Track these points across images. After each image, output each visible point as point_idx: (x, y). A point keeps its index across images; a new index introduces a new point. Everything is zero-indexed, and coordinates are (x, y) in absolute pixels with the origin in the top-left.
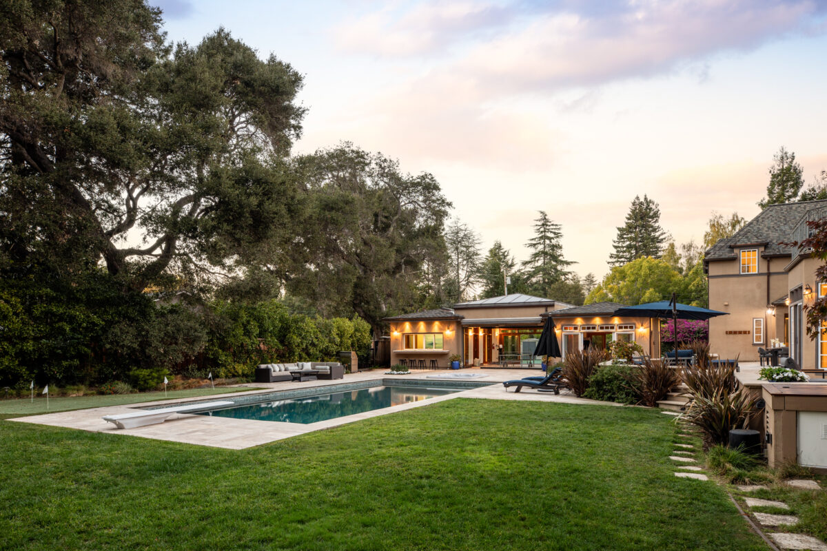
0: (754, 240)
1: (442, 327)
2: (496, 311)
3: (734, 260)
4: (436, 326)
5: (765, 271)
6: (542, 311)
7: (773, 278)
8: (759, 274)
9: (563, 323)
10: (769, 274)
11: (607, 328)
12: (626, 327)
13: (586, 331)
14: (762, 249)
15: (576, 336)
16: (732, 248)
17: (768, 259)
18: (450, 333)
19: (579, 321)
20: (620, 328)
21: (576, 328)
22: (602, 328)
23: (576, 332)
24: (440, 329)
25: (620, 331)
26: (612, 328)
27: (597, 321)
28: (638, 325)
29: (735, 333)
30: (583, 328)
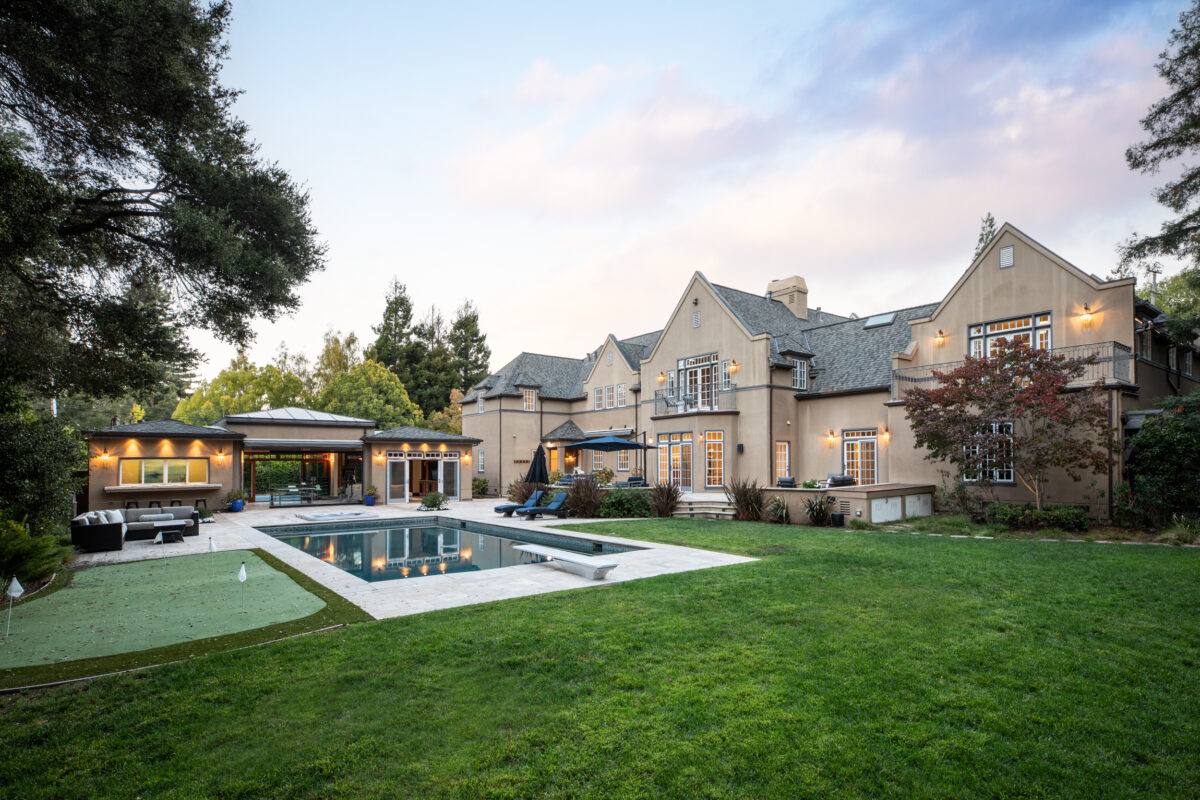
0: (533, 383)
1: (206, 448)
2: (296, 430)
3: (519, 397)
4: (196, 448)
5: (539, 409)
6: (360, 433)
7: (544, 416)
8: (536, 412)
9: (388, 448)
10: (542, 413)
11: (433, 455)
12: (451, 455)
13: (412, 458)
14: (537, 391)
15: (403, 464)
16: (517, 387)
17: (542, 400)
18: (222, 458)
19: (406, 447)
20: (446, 455)
21: (401, 455)
22: (428, 455)
23: (402, 459)
24: (202, 451)
25: (446, 459)
26: (438, 455)
27: (425, 448)
28: (463, 453)
29: (521, 462)
30: (409, 455)
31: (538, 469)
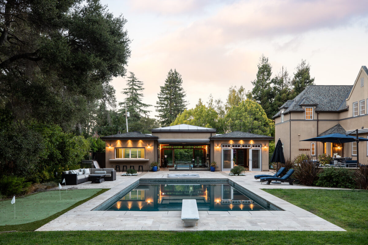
0: (312, 103)
1: (144, 144)
2: (180, 135)
3: (303, 112)
4: (140, 143)
5: (316, 118)
6: (209, 135)
7: (320, 122)
8: (314, 120)
9: (222, 143)
10: (318, 121)
11: (246, 146)
12: (256, 146)
13: (235, 147)
14: (315, 107)
15: (230, 150)
16: (301, 106)
17: (318, 112)
18: (150, 148)
19: (231, 142)
20: (253, 146)
21: (229, 146)
22: (243, 146)
23: (229, 148)
24: (143, 145)
25: (254, 148)
26: (249, 146)
27: (242, 142)
28: (263, 145)
29: (303, 150)
30: (233, 146)
31: (277, 153)
